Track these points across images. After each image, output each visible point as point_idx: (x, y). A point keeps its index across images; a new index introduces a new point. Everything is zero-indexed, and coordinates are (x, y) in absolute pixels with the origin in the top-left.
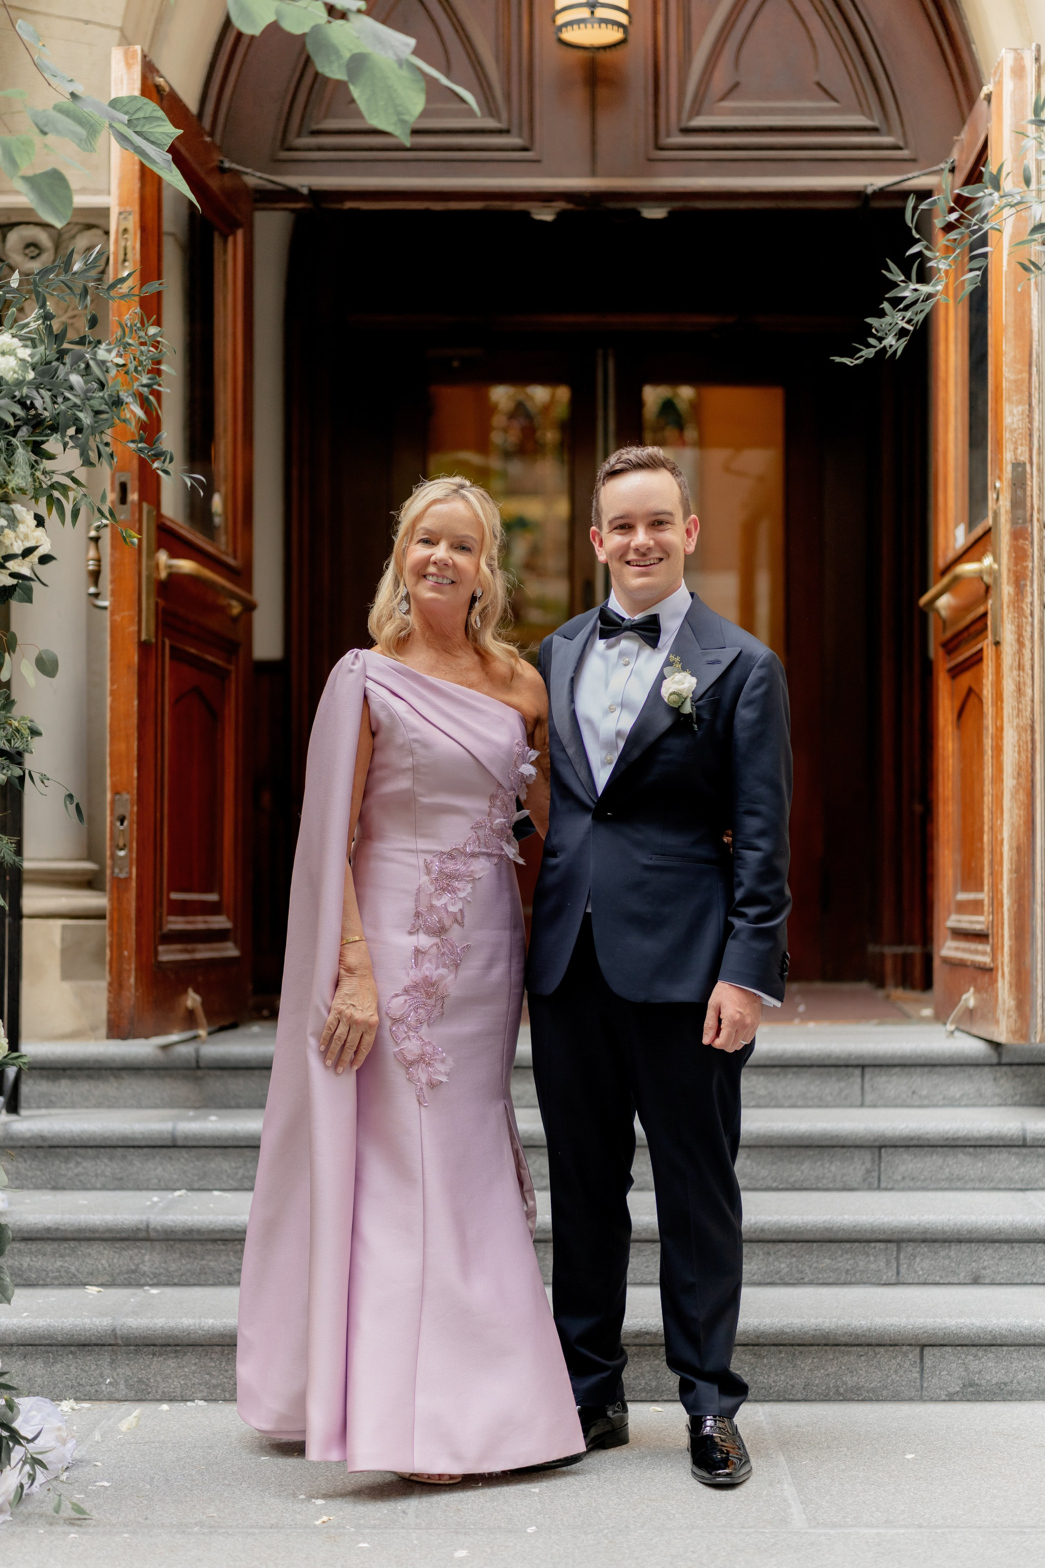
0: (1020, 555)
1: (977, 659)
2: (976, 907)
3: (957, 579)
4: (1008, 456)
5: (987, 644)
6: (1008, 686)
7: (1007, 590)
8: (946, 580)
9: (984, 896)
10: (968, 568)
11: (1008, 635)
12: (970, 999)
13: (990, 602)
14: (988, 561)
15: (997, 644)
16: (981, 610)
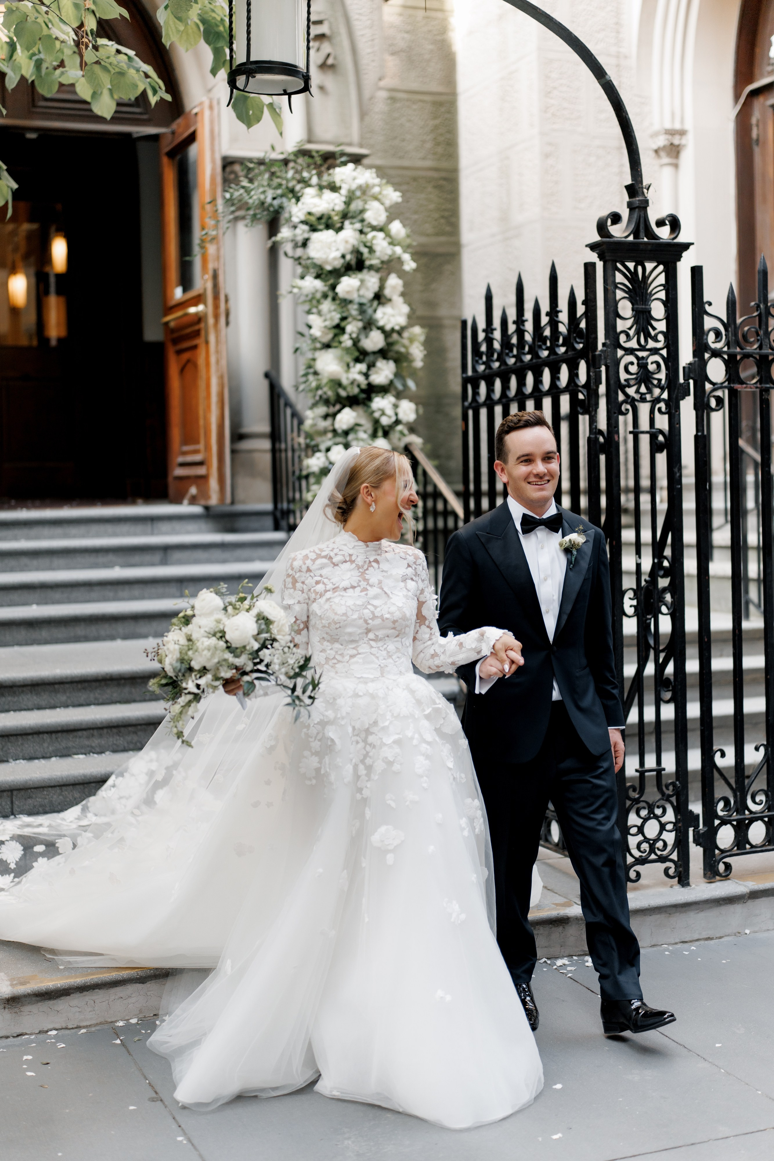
0: (216, 306)
1: (195, 347)
2: (196, 452)
3: (187, 315)
4: (211, 266)
5: (200, 341)
6: (213, 359)
7: (211, 321)
8: (179, 314)
9: (201, 446)
10: (192, 310)
11: (212, 338)
12: (193, 490)
13: (202, 325)
14: (201, 308)
15: (207, 342)
16: (196, 328)
